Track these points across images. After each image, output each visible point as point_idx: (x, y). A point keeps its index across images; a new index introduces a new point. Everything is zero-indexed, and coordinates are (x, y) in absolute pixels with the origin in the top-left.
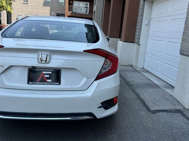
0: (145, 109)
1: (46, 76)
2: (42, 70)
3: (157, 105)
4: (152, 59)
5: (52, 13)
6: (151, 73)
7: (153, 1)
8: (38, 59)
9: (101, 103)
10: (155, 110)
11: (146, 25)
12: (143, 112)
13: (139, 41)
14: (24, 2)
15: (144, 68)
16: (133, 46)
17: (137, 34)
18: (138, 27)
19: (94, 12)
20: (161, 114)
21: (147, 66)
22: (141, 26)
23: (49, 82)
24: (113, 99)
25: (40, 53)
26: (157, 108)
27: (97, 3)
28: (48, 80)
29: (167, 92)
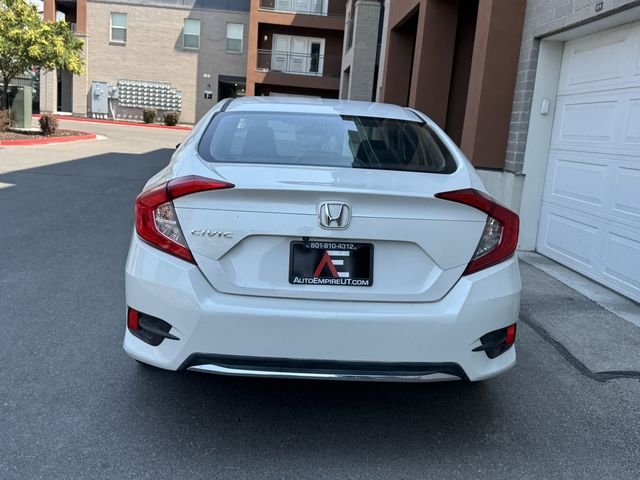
0: (574, 371)
1: (336, 262)
2: (326, 246)
3: (606, 359)
4: (565, 221)
5: (205, 76)
6: (565, 266)
7: (564, 42)
8: (320, 217)
9: (481, 339)
10: (603, 371)
11: (544, 114)
12: (570, 378)
13: (522, 165)
14: (113, 38)
15: (539, 250)
16: (501, 179)
17: (514, 142)
18: (516, 123)
19: (347, 71)
20: (622, 382)
21: (548, 243)
22: (527, 117)
23: (344, 278)
24: (504, 331)
25: (326, 203)
26: (608, 367)
27: (356, 43)
28: (341, 274)
29: (627, 323)
